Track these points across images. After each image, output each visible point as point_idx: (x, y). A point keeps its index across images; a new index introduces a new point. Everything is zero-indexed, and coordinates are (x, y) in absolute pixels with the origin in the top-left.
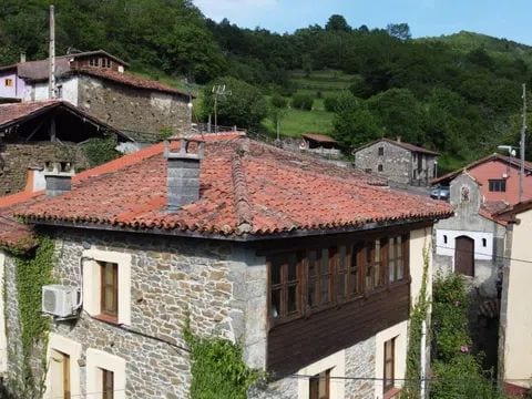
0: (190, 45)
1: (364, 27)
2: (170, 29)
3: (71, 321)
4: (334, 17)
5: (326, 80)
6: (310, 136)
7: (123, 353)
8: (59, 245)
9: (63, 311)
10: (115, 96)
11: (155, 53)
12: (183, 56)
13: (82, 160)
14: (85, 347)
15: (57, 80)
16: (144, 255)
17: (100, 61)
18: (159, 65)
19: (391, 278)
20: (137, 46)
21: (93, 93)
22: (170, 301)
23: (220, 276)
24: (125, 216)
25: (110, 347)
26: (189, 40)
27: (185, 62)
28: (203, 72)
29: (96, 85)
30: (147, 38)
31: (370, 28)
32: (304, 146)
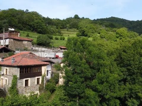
0: (37, 25)
1: (83, 18)
2: (33, 21)
3: (3, 75)
4: (76, 15)
5: (72, 31)
6: (61, 47)
7: (8, 78)
8: (2, 67)
9: (2, 74)
10: (16, 42)
11: (29, 26)
12: (36, 27)
13: (8, 56)
14: (4, 78)
15: (5, 39)
16: (10, 68)
17: (15, 32)
18: (30, 29)
19: (39, 71)
20: (25, 25)
21: (12, 42)
23: (15, 69)
24: (8, 64)
25: (6, 77)
26: (37, 23)
27: (36, 28)
28: (40, 31)
29: (12, 40)
30: (27, 23)
31: (85, 18)
32: (59, 49)
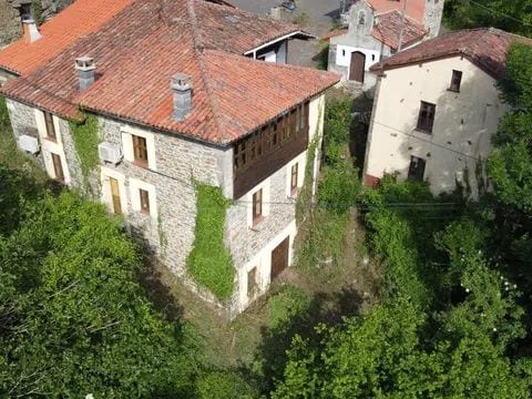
7: (152, 182)
8: (102, 120)
14: (127, 177)
16: (161, 135)
19: (297, 129)
22: (180, 162)
23: (209, 154)
25: (144, 179)
